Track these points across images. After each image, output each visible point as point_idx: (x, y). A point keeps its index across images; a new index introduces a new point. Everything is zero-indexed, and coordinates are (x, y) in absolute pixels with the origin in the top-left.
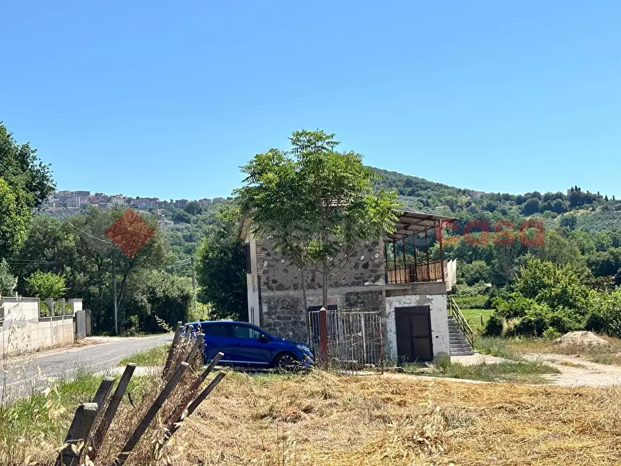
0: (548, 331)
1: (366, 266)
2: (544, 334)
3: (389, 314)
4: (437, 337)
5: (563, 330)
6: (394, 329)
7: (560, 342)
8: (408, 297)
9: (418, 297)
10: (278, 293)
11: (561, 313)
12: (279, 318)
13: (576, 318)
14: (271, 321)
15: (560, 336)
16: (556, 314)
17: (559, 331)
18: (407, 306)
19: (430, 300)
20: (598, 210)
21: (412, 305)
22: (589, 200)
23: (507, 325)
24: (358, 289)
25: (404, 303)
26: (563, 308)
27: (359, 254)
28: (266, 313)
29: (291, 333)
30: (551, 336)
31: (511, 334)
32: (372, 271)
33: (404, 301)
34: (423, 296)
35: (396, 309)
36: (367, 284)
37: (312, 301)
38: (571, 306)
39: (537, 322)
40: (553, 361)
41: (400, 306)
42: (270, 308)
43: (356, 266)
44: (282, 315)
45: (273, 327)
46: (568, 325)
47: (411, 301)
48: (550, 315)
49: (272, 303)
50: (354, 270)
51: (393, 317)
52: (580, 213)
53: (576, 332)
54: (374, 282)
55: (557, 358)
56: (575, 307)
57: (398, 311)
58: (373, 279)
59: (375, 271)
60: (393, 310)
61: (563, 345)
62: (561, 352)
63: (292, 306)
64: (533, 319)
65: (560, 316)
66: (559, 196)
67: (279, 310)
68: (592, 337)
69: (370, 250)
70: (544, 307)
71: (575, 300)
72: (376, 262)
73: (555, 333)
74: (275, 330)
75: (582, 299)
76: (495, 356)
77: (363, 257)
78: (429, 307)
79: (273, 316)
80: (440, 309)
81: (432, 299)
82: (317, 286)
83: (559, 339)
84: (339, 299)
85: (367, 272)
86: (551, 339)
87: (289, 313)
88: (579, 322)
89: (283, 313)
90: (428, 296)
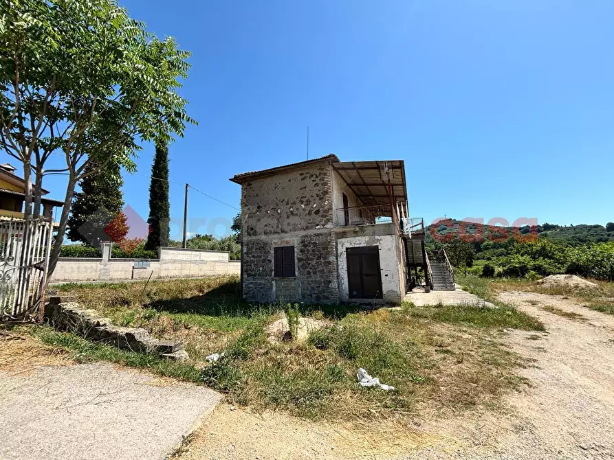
0: (530, 274)
1: (317, 212)
2: (526, 275)
3: (341, 254)
4: (386, 275)
5: (545, 273)
6: (345, 267)
7: (542, 283)
8: (358, 238)
9: (367, 238)
10: (254, 238)
11: (540, 261)
12: (254, 256)
13: (555, 266)
14: (248, 259)
15: (541, 278)
16: (537, 263)
17: (540, 274)
18: (357, 246)
19: (379, 241)
20: (558, 230)
21: (362, 245)
22: (553, 227)
23: (498, 269)
24: (311, 232)
25: (354, 244)
26: (544, 259)
27: (312, 203)
28: (245, 253)
29: (261, 269)
30: (533, 277)
31: (500, 275)
32: (323, 216)
33: (354, 241)
34: (373, 237)
35: (347, 249)
36: (318, 227)
37: (276, 243)
38: (550, 258)
39: (521, 268)
40: (534, 303)
41: (351, 246)
42: (248, 249)
43: (310, 213)
44: (256, 255)
45: (249, 264)
46: (549, 270)
47: (361, 242)
48: (532, 263)
49: (250, 245)
50: (308, 217)
51: (345, 256)
52: (549, 232)
53: (558, 276)
54: (323, 225)
55: (538, 299)
56: (554, 258)
57: (351, 252)
58: (323, 223)
59: (325, 216)
60: (344, 250)
61: (547, 285)
62: (544, 291)
63: (263, 248)
64: (517, 265)
65: (541, 264)
66: (539, 226)
67: (254, 250)
68: (576, 280)
69: (321, 199)
70: (527, 258)
71: (553, 254)
72: (326, 208)
73: (538, 276)
74: (250, 265)
75: (560, 254)
76: (472, 293)
77: (315, 205)
78: (377, 246)
79: (250, 256)
80: (389, 249)
81: (381, 240)
82: (280, 231)
83: (541, 280)
84: (296, 241)
85: (318, 219)
86: (533, 279)
87: (261, 253)
88: (559, 268)
89: (256, 252)
90: (377, 237)
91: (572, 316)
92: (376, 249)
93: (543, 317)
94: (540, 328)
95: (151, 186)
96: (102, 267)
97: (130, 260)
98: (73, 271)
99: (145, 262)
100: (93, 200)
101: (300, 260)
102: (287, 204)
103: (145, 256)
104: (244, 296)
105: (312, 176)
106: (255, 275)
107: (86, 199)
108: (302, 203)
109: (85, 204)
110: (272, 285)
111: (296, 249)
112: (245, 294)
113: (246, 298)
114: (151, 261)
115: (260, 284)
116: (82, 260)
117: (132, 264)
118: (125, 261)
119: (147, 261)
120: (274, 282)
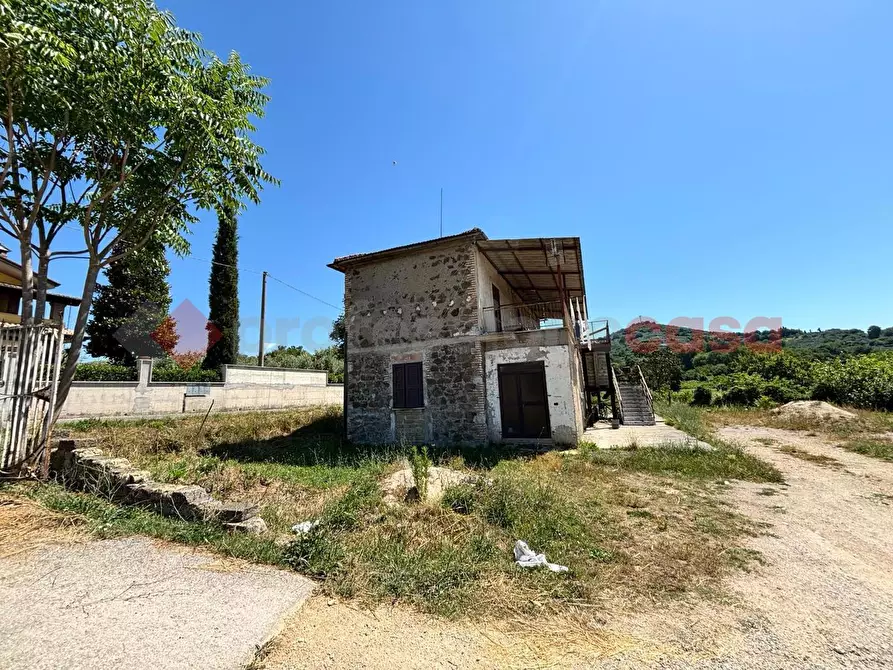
0: (761, 400)
1: (455, 313)
2: (756, 402)
3: (490, 373)
4: (556, 404)
5: (783, 399)
6: (497, 392)
7: (779, 413)
8: (514, 350)
9: (527, 350)
10: (363, 350)
11: (776, 382)
12: (363, 378)
13: (797, 388)
14: (355, 381)
15: (777, 406)
16: (771, 384)
17: (776, 400)
18: (513, 361)
19: (544, 353)
20: (800, 337)
21: (521, 360)
23: (716, 394)
24: (447, 342)
25: (510, 358)
26: (780, 379)
27: (447, 300)
28: (351, 373)
29: (374, 396)
30: (766, 405)
31: (718, 402)
32: (464, 318)
33: (509, 355)
34: (535, 348)
35: (499, 365)
36: (457, 334)
37: (395, 358)
38: (789, 377)
39: (748, 392)
40: (767, 443)
41: (504, 362)
42: (355, 367)
43: (445, 314)
44: (366, 375)
45: (357, 388)
46: (788, 395)
47: (518, 355)
48: (764, 385)
49: (357, 361)
50: (442, 319)
51: (496, 376)
52: (787, 340)
53: (802, 402)
54: (465, 331)
55: (774, 437)
56: (795, 377)
57: (505, 371)
58: (464, 328)
59: (466, 319)
60: (495, 367)
61: (785, 417)
62: (782, 425)
63: (376, 365)
64: (743, 388)
65: (776, 385)
67: (363, 369)
68: (827, 408)
69: (460, 293)
70: (758, 377)
71: (793, 371)
72: (468, 306)
73: (772, 403)
74: (358, 391)
75: (803, 371)
76: (679, 429)
77: (452, 303)
78: (543, 362)
79: (357, 376)
80: (560, 366)
81: (548, 352)
82: (401, 341)
83: (777, 410)
84: (424, 355)
85: (457, 321)
86: (766, 408)
87: (373, 372)
88: (802, 392)
89: (367, 372)
90: (542, 349)
91: (821, 460)
92: (541, 365)
93: (780, 463)
94: (776, 478)
95: (212, 275)
96: (139, 394)
97: (180, 385)
98: (94, 401)
99: (202, 388)
100: (125, 297)
101: (430, 382)
102: (412, 300)
103: (203, 378)
104: (349, 437)
105: (447, 260)
106: (365, 405)
107: (114, 294)
108: (433, 299)
109: (113, 302)
110: (390, 419)
111: (425, 368)
112: (351, 433)
113: (353, 439)
114: (212, 385)
115: (373, 418)
116: (108, 385)
117: (183, 390)
118: (173, 385)
119: (205, 385)
120: (392, 416)
